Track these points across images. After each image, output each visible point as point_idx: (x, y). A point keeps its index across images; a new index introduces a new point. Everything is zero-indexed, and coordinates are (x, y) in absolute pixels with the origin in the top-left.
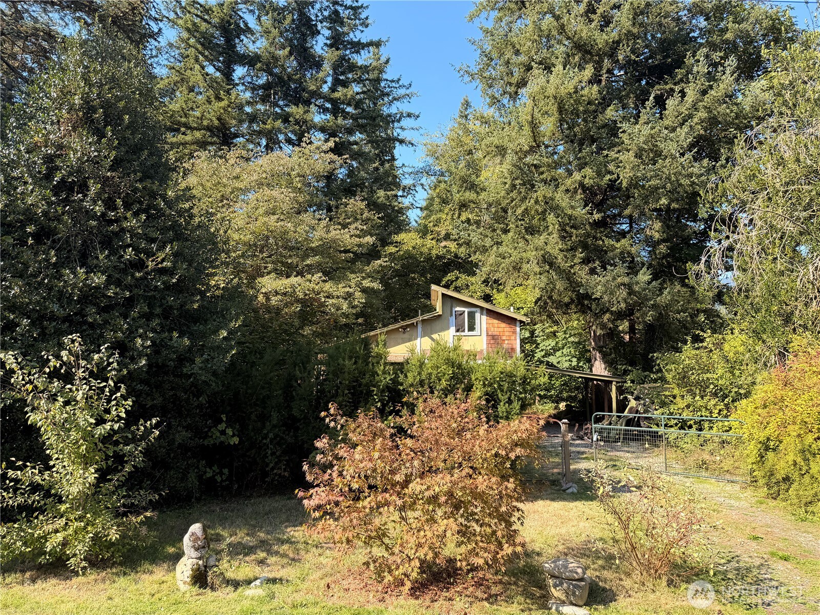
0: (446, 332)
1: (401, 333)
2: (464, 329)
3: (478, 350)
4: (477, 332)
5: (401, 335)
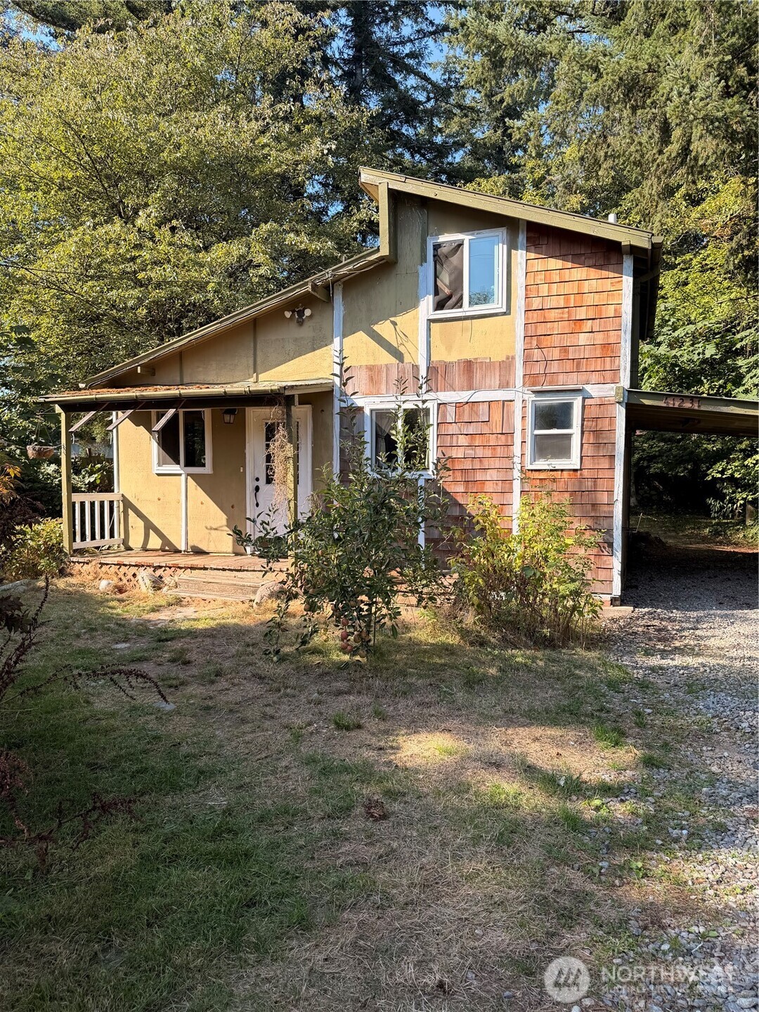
0: (409, 314)
1: (294, 325)
2: (461, 298)
3: (499, 357)
4: (498, 305)
5: (293, 332)
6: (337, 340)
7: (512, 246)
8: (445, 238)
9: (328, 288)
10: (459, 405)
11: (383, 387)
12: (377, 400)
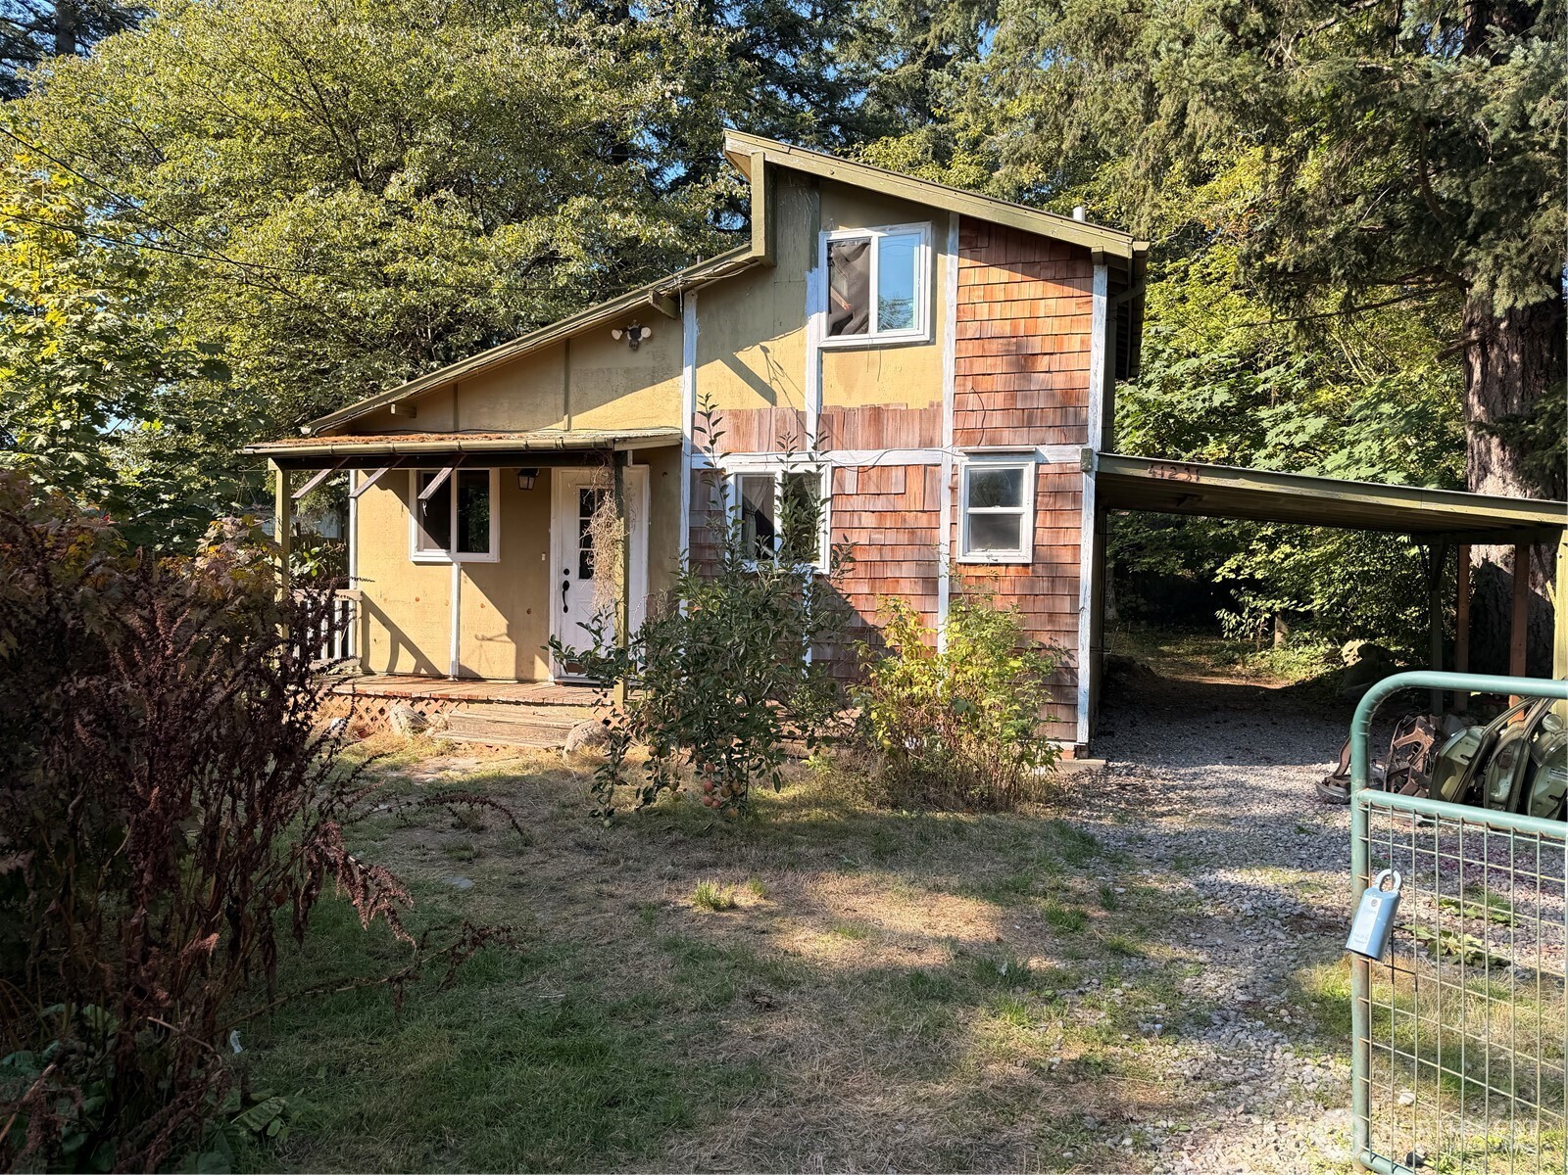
0: (793, 338)
1: (625, 348)
2: (866, 320)
3: (919, 403)
4: (918, 330)
5: (626, 359)
6: (688, 371)
7: (939, 248)
8: (842, 233)
9: (676, 298)
10: (862, 470)
11: (754, 441)
12: (745, 460)
